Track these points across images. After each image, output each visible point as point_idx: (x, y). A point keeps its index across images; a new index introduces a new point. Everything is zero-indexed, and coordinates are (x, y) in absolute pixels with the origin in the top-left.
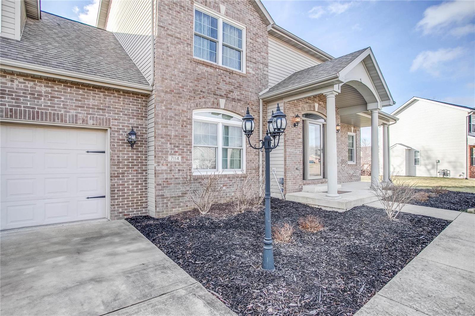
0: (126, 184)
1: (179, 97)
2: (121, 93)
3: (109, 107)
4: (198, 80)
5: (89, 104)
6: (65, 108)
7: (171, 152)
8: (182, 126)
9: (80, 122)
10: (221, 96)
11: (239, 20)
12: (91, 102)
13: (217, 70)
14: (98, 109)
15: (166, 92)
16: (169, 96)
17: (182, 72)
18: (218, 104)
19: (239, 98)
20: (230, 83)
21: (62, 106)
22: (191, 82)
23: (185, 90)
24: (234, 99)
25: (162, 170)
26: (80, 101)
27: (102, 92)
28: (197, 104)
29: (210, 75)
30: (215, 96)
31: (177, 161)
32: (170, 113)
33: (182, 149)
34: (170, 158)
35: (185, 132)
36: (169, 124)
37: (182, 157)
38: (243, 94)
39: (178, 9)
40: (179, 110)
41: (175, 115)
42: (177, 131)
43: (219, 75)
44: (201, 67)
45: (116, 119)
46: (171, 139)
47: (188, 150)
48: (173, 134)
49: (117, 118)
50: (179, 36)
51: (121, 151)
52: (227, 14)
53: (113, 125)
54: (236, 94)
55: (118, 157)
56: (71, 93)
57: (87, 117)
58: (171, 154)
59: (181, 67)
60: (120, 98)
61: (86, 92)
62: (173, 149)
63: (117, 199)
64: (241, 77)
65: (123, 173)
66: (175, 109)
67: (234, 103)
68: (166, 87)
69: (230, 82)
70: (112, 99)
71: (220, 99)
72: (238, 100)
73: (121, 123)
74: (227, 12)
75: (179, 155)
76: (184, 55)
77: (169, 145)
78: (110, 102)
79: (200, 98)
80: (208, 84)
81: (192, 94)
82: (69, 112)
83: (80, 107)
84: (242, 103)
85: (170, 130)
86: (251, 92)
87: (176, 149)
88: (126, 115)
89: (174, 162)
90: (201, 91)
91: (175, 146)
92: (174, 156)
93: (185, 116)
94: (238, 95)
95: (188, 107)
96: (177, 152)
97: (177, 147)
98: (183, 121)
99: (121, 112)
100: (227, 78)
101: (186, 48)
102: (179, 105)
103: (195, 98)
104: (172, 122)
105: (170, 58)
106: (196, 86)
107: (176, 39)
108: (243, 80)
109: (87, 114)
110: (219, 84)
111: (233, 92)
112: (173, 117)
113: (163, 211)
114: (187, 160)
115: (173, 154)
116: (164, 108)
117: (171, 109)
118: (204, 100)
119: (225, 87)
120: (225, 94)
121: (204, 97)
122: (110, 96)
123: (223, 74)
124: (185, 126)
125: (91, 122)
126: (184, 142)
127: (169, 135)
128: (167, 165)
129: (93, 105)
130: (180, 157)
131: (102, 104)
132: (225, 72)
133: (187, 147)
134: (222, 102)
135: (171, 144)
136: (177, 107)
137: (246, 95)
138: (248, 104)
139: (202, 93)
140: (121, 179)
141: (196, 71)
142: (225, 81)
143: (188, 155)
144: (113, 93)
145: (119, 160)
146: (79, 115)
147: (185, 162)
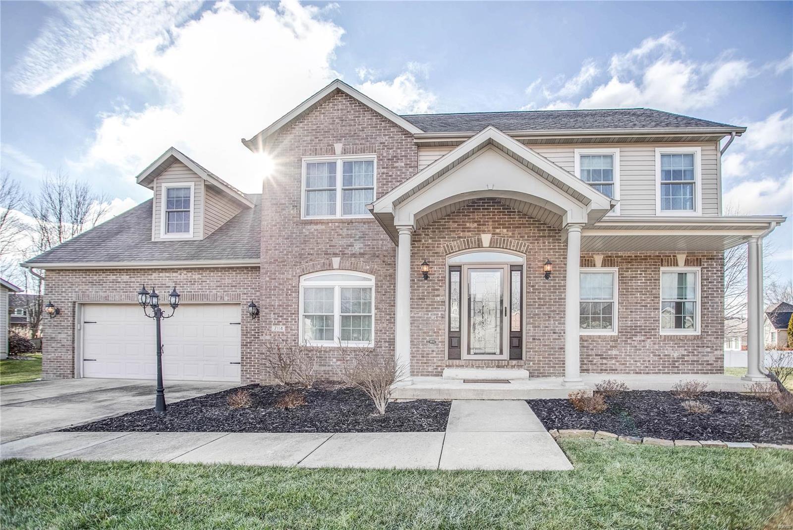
1: (283, 265)
2: (250, 269)
3: (240, 283)
4: (305, 242)
5: (225, 284)
6: (209, 289)
7: (275, 322)
8: (286, 295)
9: (219, 299)
10: (334, 254)
11: (363, 151)
12: (227, 281)
13: (330, 224)
14: (231, 286)
15: (271, 263)
16: (273, 266)
17: (286, 239)
18: (330, 265)
19: (362, 251)
21: (207, 287)
22: (297, 247)
23: (289, 257)
24: (354, 254)
25: (266, 340)
26: (219, 281)
27: (234, 271)
28: (303, 269)
29: (320, 233)
30: (326, 256)
31: (281, 331)
32: (274, 283)
33: (285, 319)
34: (273, 328)
35: (289, 300)
36: (273, 295)
37: (286, 327)
38: (369, 245)
40: (283, 279)
41: (280, 284)
42: (281, 300)
43: (333, 230)
44: (309, 227)
45: (245, 294)
46: (274, 308)
47: (292, 319)
48: (277, 304)
49: (246, 292)
50: (283, 201)
51: (249, 322)
52: (345, 152)
53: (243, 299)
54: (356, 248)
55: (246, 327)
56: (213, 276)
57: (223, 294)
58: (274, 324)
59: (286, 233)
61: (223, 274)
62: (277, 319)
63: (245, 366)
65: (251, 343)
66: (279, 279)
67: (353, 259)
68: (270, 258)
69: (348, 235)
70: (242, 276)
71: (334, 258)
72: (360, 254)
73: (249, 296)
74: (345, 150)
75: (283, 324)
76: (289, 220)
77: (272, 315)
78: (240, 279)
79: (307, 262)
80: (317, 243)
81: (298, 260)
82: (212, 292)
83: (218, 286)
84: (367, 257)
85: (273, 300)
86: (381, 240)
87: (280, 319)
88: (253, 289)
89: (278, 332)
90: (309, 254)
91: (278, 316)
92: (277, 326)
93: (290, 284)
94: (360, 248)
95: (293, 274)
96: (281, 322)
97: (281, 316)
98: (288, 289)
99: (249, 286)
100: (345, 230)
101: (292, 212)
102: (283, 274)
103: (301, 263)
104: (276, 292)
105: (274, 228)
106: (303, 249)
108: (368, 226)
109: (224, 292)
110: (332, 240)
111: (353, 246)
112: (277, 287)
114: (291, 330)
115: (276, 324)
116: (268, 279)
117: (275, 279)
118: (312, 263)
119: (340, 242)
120: (340, 251)
121: (311, 260)
122: (240, 273)
123: (338, 227)
124: (290, 295)
125: (226, 298)
126: (289, 311)
127: (273, 305)
128: (271, 335)
129: (228, 284)
130: (284, 327)
131: (234, 281)
132: (341, 224)
133: (292, 316)
134: (336, 261)
135: (274, 314)
136: (282, 276)
137: (373, 245)
138: (378, 257)
139: (309, 256)
140: (248, 348)
141: (302, 233)
142: (341, 235)
143: (293, 325)
144: (243, 271)
145: (247, 330)
146: (218, 293)
147: (289, 332)
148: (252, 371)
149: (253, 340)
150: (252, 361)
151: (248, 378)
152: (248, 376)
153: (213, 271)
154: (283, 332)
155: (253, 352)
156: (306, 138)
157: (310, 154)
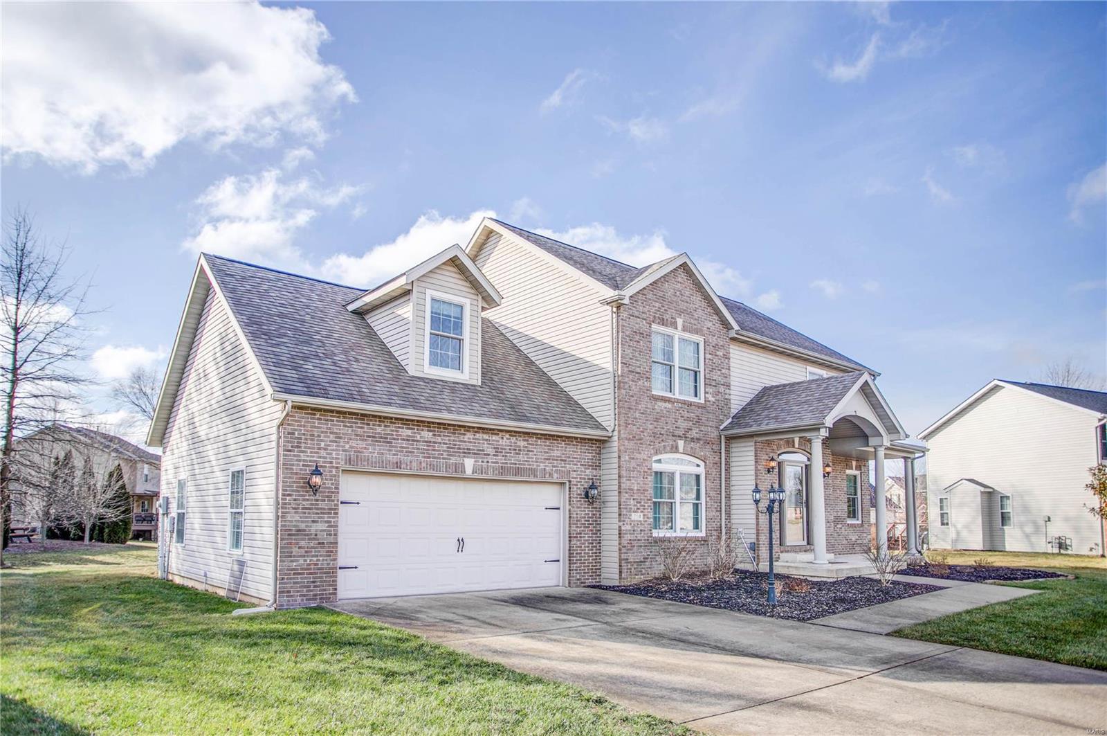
0: (583, 546)
1: (641, 444)
2: (579, 440)
3: (569, 457)
4: (657, 420)
5: (554, 456)
6: (537, 462)
7: (634, 509)
8: (643, 477)
9: (547, 476)
10: (679, 436)
11: (696, 332)
12: (556, 453)
13: (675, 403)
14: (561, 460)
16: (631, 443)
17: (643, 413)
18: (677, 448)
19: (698, 436)
20: (688, 419)
21: (534, 460)
22: (651, 424)
23: (645, 434)
24: (693, 438)
25: (627, 530)
26: (547, 452)
27: (563, 441)
28: (657, 449)
29: (668, 411)
30: (674, 438)
31: (639, 519)
32: (633, 464)
33: (643, 505)
34: (633, 516)
35: (646, 484)
36: (632, 477)
37: (644, 515)
38: (702, 431)
39: (637, 338)
40: (640, 459)
41: (638, 465)
42: (638, 483)
43: (677, 410)
44: (660, 404)
45: (575, 471)
46: (633, 493)
47: (648, 506)
48: (636, 488)
49: (575, 469)
50: (638, 370)
52: (684, 329)
53: (573, 478)
54: (694, 433)
55: (577, 514)
56: (540, 445)
57: (552, 470)
59: (642, 407)
60: (578, 445)
61: (552, 443)
62: (636, 505)
63: (575, 564)
64: (699, 407)
65: (581, 534)
66: (637, 458)
67: (693, 443)
69: (688, 417)
70: (571, 448)
71: (679, 441)
72: (697, 439)
73: (579, 475)
75: (642, 512)
76: (644, 392)
77: (632, 501)
78: (570, 451)
79: (659, 442)
80: (667, 423)
81: (652, 438)
83: (547, 459)
84: (702, 442)
85: (633, 483)
86: (711, 426)
87: (639, 505)
88: (583, 465)
89: (637, 521)
90: (660, 434)
91: (637, 502)
92: (637, 514)
93: (646, 466)
94: (696, 433)
95: (648, 454)
96: (638, 509)
97: (639, 502)
98: (644, 472)
99: (579, 462)
100: (686, 412)
101: (646, 383)
102: (640, 453)
103: (654, 442)
104: (635, 474)
105: (632, 399)
106: (655, 428)
107: (637, 375)
108: (702, 411)
109: (553, 467)
110: (677, 421)
111: (692, 430)
112: (635, 468)
113: (627, 578)
114: (648, 518)
115: (635, 512)
116: (627, 458)
117: (633, 458)
118: (663, 443)
119: (683, 425)
120: (684, 434)
121: (662, 441)
122: (570, 446)
123: (681, 408)
124: (646, 478)
125: (555, 475)
126: (645, 496)
127: (632, 489)
128: (630, 524)
129: (557, 456)
130: (642, 514)
131: (563, 454)
132: (683, 406)
133: (648, 503)
134: (681, 443)
135: (634, 499)
136: (639, 456)
137: (705, 431)
138: (708, 443)
139: (661, 436)
140: (579, 540)
141: (655, 409)
142: (683, 416)
143: (649, 512)
144: (572, 442)
146: (547, 468)
147: (646, 521)
149: (583, 531)
153: (540, 438)
154: (640, 521)
156: (654, 304)
157: (659, 323)
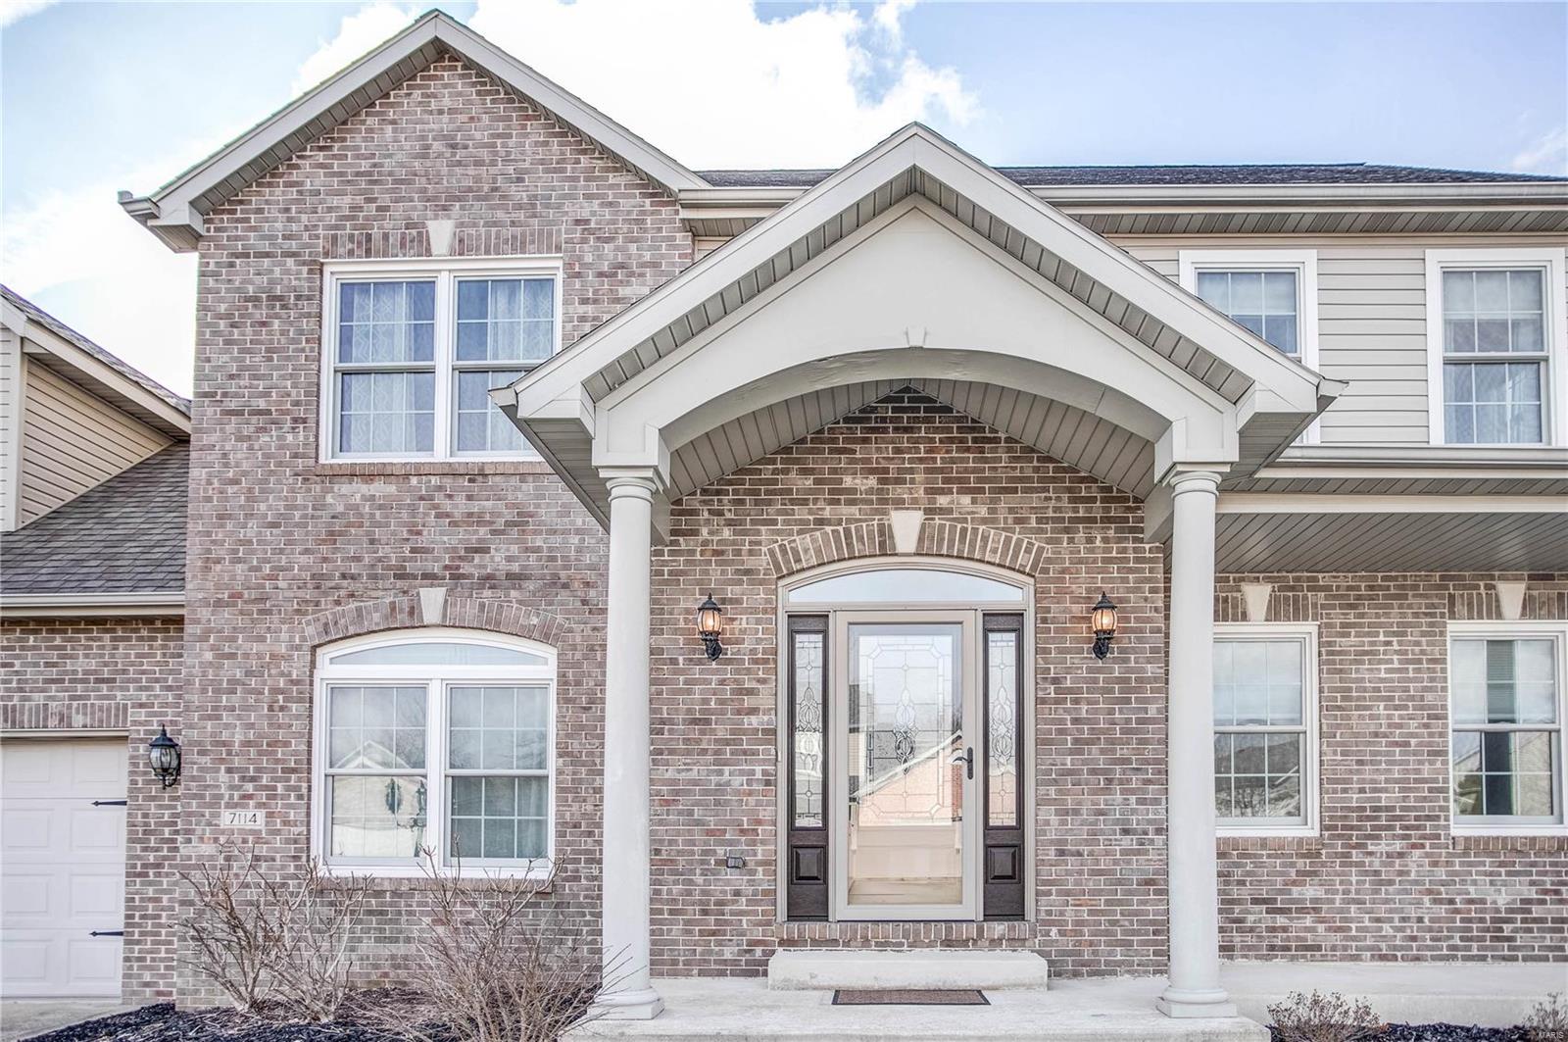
1: (261, 612)
2: (158, 624)
3: (124, 671)
4: (332, 536)
5: (75, 672)
6: (21, 690)
7: (231, 797)
8: (271, 708)
9: (53, 722)
10: (425, 576)
11: (519, 245)
12: (81, 664)
13: (414, 481)
14: (97, 681)
15: (219, 603)
16: (226, 613)
17: (274, 525)
18: (411, 613)
19: (515, 568)
20: (475, 519)
21: (14, 685)
22: (306, 551)
23: (282, 584)
24: (489, 577)
25: (200, 857)
26: (54, 665)
27: (107, 631)
28: (326, 625)
29: (380, 507)
30: (399, 583)
31: (250, 826)
32: (232, 670)
33: (267, 788)
34: (226, 819)
35: (279, 727)
36: (225, 708)
37: (270, 815)
38: (538, 550)
39: (261, 314)
40: (260, 656)
41: (249, 673)
42: (252, 726)
43: (422, 498)
44: (345, 488)
45: (141, 706)
46: (229, 753)
47: (288, 789)
48: (238, 738)
49: (144, 700)
50: (262, 404)
51: (153, 798)
52: (461, 247)
53: (134, 723)
54: (498, 559)
55: (145, 816)
56: (34, 648)
57: (70, 707)
58: (228, 806)
59: (270, 508)
60: (154, 639)
61: (70, 640)
62: (240, 788)
63: (138, 942)
64: (531, 478)
65: (158, 866)
66: (246, 656)
67: (487, 593)
68: (218, 587)
69: (470, 515)
70: (132, 647)
71: (426, 591)
72: (510, 576)
73: (155, 714)
74: (461, 241)
75: (259, 806)
76: (280, 464)
77: (223, 776)
78: (127, 656)
79: (338, 603)
80: (372, 542)
81: (308, 594)
82: (29, 699)
83: (53, 681)
84: (530, 585)
85: (227, 726)
86: (578, 532)
87: (249, 787)
88: (169, 688)
89: (241, 831)
90: (344, 576)
91: (243, 779)
92: (238, 811)
93: (282, 674)
94: (509, 559)
95: (292, 639)
96: (250, 797)
97: (253, 779)
98: (275, 691)
99: (157, 681)
100: (460, 499)
101: (290, 437)
102: (261, 639)
103: (317, 604)
104: (236, 700)
105: (231, 490)
106: (325, 560)
107: (254, 419)
108: (536, 488)
109: (72, 698)
110: (419, 533)
111: (486, 551)
112: (237, 682)
114: (285, 823)
115: (236, 806)
116: (209, 656)
117: (232, 656)
118: (353, 605)
119: (441, 540)
120: (446, 567)
121: (352, 596)
122: (129, 639)
123: (440, 488)
124: (282, 709)
125: (78, 720)
126: (277, 761)
127: (224, 744)
128: (216, 840)
129: (85, 673)
130: (261, 814)
131: (106, 664)
132: (448, 481)
133: (288, 780)
134: (432, 599)
135: (229, 771)
136: (255, 647)
137: (550, 549)
138: (565, 586)
139: (345, 583)
140: (151, 883)
141: (323, 507)
142: (448, 515)
143: (291, 806)
144: (137, 630)
145: (146, 824)
146: (52, 704)
147: (278, 832)
148: (162, 960)
149: (165, 858)
150: (160, 925)
151: (147, 985)
152: (147, 977)
153: (35, 632)
154: (256, 833)
155: (165, 898)
156: (335, 201)
157: (351, 253)
